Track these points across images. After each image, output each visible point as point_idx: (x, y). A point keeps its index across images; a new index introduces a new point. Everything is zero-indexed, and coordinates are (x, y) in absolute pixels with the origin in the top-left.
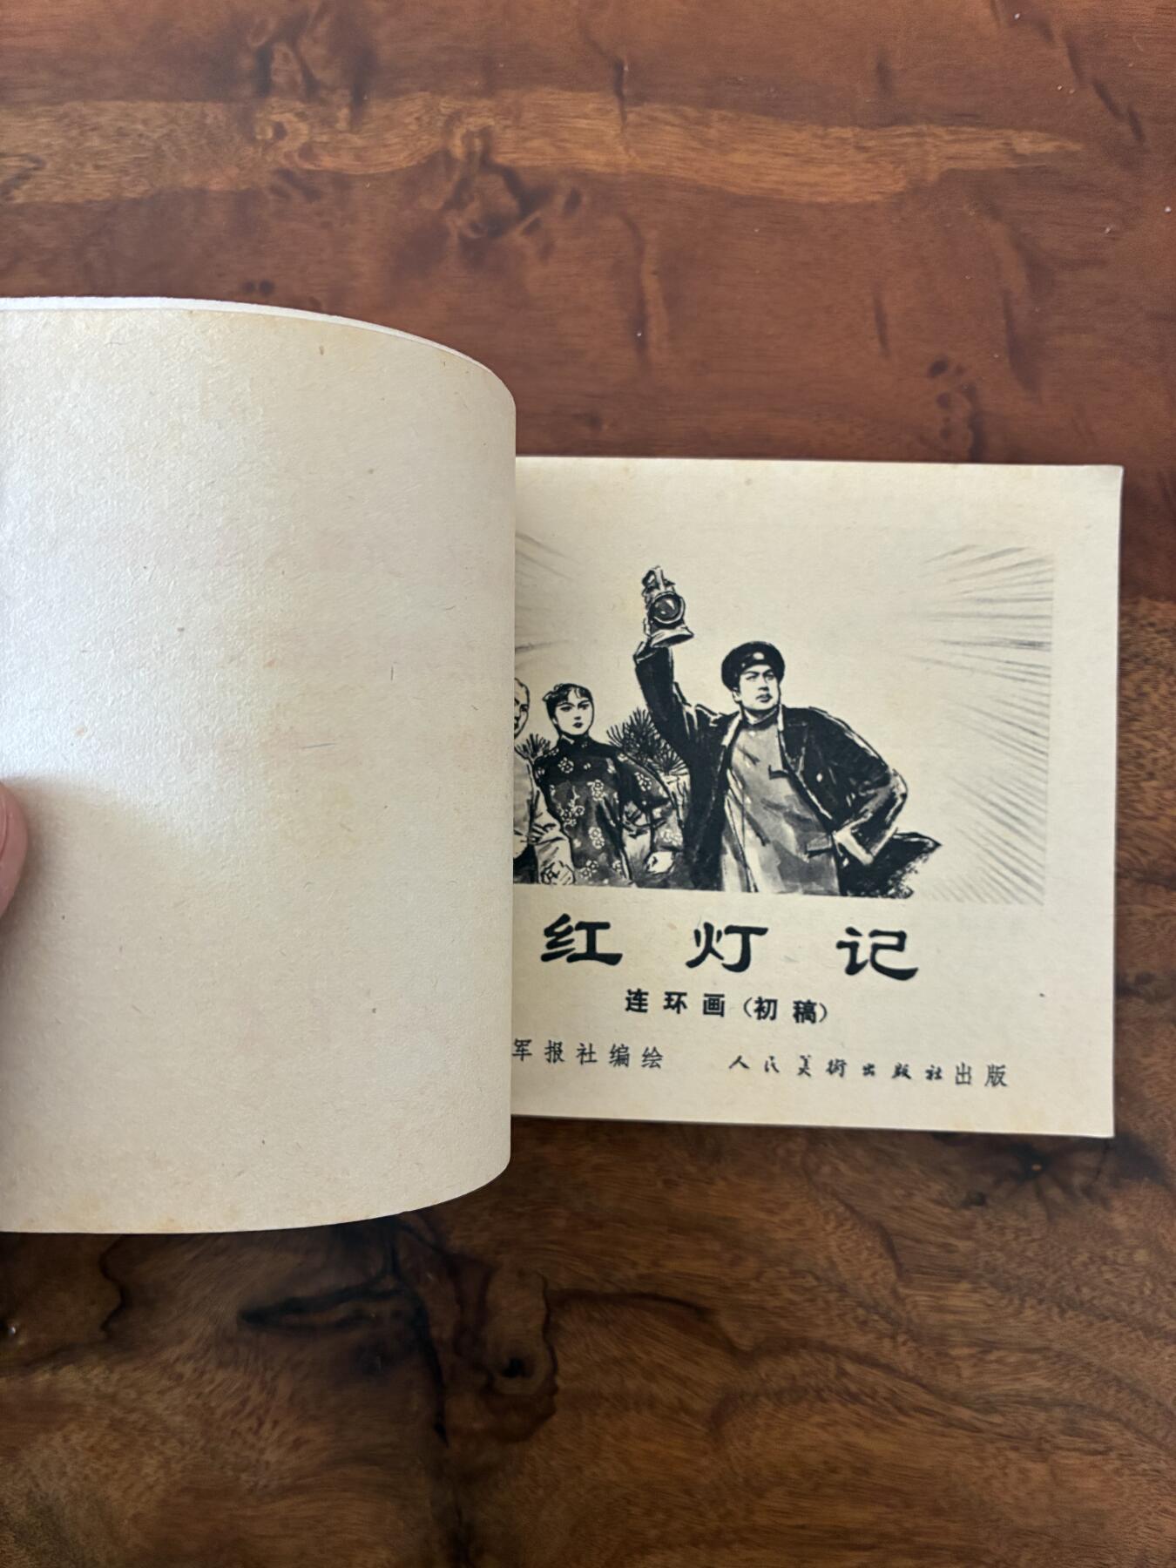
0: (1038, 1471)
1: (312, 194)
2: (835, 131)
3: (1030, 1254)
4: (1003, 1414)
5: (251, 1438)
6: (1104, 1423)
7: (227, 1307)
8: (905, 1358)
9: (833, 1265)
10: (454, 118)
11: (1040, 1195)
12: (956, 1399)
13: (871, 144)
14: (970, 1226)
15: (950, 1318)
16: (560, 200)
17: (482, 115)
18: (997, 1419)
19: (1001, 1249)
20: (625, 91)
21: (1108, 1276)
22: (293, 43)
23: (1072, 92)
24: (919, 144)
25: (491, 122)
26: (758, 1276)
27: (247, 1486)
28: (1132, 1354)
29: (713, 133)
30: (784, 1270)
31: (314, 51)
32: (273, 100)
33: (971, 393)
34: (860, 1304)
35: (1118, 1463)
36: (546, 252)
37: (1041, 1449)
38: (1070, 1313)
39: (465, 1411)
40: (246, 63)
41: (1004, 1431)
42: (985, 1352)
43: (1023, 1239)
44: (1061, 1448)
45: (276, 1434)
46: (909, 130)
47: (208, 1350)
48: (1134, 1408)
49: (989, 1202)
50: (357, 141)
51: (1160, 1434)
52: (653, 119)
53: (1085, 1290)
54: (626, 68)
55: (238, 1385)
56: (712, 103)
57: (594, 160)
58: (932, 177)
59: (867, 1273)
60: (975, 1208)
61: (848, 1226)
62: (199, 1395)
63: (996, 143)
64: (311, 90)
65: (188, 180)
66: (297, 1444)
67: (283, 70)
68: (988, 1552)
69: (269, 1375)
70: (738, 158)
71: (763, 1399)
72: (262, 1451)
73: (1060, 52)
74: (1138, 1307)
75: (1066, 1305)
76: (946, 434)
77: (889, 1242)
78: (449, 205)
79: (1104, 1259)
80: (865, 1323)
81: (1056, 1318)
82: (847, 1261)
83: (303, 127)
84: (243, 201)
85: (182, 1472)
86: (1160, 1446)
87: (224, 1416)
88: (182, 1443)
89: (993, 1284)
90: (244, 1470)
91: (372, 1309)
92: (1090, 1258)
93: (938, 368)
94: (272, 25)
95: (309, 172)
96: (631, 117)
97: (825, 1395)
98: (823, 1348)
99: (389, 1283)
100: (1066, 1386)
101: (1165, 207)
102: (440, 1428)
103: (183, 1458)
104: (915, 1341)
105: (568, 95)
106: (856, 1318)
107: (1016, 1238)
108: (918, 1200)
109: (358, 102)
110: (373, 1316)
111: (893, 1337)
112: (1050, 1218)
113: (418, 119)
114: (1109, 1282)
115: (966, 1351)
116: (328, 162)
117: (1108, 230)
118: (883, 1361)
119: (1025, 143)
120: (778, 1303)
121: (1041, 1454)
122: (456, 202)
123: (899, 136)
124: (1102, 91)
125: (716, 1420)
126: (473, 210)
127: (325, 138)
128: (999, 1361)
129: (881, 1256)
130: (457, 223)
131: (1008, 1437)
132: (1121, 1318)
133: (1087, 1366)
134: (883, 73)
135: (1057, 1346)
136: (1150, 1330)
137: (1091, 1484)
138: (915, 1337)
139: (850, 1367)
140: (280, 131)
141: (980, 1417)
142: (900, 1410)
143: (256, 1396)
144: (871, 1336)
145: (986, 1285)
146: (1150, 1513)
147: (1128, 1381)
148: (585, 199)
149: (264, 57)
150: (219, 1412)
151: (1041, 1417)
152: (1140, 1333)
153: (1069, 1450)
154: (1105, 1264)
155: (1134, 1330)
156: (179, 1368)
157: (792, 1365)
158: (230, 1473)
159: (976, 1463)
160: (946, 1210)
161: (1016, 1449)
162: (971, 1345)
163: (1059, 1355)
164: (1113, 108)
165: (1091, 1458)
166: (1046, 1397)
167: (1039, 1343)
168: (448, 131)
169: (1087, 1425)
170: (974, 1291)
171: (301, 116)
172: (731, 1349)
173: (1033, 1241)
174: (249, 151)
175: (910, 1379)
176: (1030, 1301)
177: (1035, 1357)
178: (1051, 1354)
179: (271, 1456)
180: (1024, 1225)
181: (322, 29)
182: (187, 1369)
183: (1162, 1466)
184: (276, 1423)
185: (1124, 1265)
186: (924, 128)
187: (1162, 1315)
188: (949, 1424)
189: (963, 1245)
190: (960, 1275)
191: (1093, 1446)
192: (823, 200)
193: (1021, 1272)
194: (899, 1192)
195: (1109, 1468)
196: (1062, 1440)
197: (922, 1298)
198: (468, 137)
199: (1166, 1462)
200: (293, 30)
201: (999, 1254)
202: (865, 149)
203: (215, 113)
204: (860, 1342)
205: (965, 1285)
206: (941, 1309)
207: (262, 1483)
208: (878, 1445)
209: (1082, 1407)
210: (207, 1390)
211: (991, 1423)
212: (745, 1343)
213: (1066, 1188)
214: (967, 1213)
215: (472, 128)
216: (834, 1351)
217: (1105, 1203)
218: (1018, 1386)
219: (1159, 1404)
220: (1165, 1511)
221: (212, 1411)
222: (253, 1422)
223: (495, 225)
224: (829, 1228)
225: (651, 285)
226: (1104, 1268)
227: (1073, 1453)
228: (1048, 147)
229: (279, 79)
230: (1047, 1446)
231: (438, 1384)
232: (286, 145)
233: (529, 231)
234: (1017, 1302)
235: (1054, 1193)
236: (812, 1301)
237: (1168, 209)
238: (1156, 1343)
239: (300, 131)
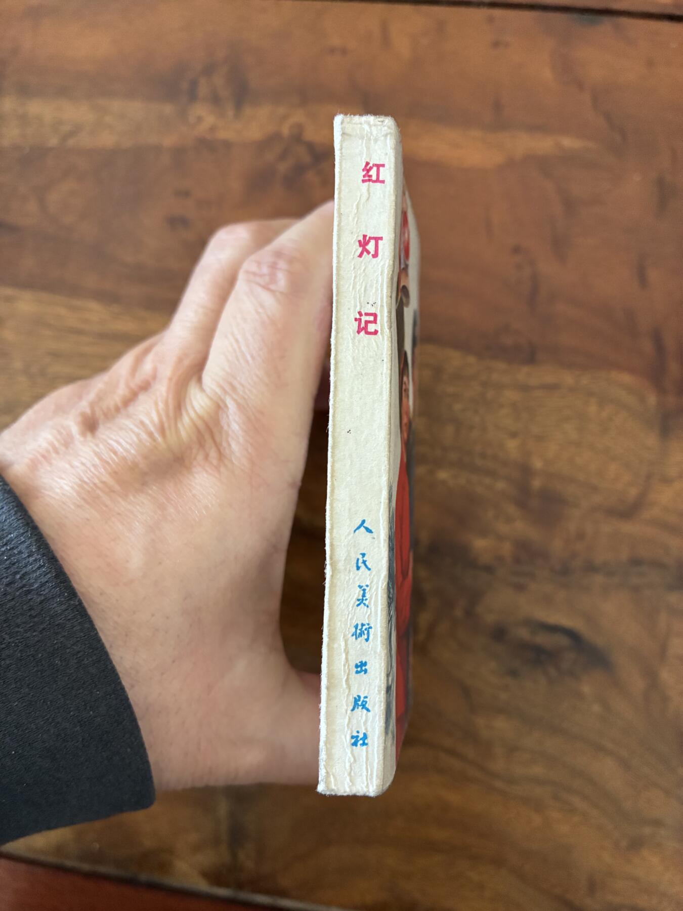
0: (537, 818)
1: (213, 150)
2: (472, 133)
8: (469, 752)
9: (436, 701)
10: (285, 117)
13: (490, 140)
14: (508, 686)
15: (494, 733)
17: (298, 117)
22: (209, 77)
23: (592, 118)
24: (513, 142)
25: (302, 120)
31: (219, 80)
32: (197, 104)
33: (532, 264)
34: (449, 722)
35: (580, 818)
36: (325, 183)
37: (539, 805)
40: (185, 85)
41: (521, 794)
42: (513, 752)
44: (549, 807)
46: (508, 134)
48: (589, 788)
49: (519, 674)
50: (238, 126)
53: (565, 723)
56: (411, 115)
58: (519, 157)
60: (512, 677)
63: (551, 142)
64: (215, 100)
65: (154, 140)
67: (203, 89)
70: (423, 144)
73: (587, 97)
74: (592, 734)
76: (518, 283)
78: (279, 158)
80: (450, 732)
81: (548, 737)
84: (179, 152)
86: (602, 810)
89: (519, 717)
93: (516, 250)
94: (199, 67)
95: (213, 139)
97: (429, 768)
98: (429, 744)
100: (552, 773)
108: (483, 670)
109: (239, 107)
112: (549, 684)
113: (266, 118)
115: (502, 751)
116: (221, 135)
118: (458, 752)
119: (567, 142)
121: (538, 810)
122: (283, 156)
124: (607, 117)
126: (291, 161)
127: (221, 123)
129: (462, 698)
131: (522, 797)
132: (582, 739)
133: (564, 764)
134: (497, 106)
136: (598, 747)
137: (565, 828)
138: (475, 741)
139: (442, 755)
140: (200, 119)
141: (507, 786)
142: (467, 780)
144: (452, 740)
145: (514, 716)
147: (587, 774)
149: (194, 84)
151: (539, 789)
152: (592, 748)
153: (554, 808)
155: (588, 746)
160: (497, 677)
161: (526, 805)
162: (505, 747)
163: (550, 756)
164: (613, 126)
166: (542, 779)
167: (539, 749)
168: (281, 123)
169: (563, 795)
170: (509, 719)
171: (210, 112)
173: (540, 695)
174: (184, 128)
175: (472, 763)
176: (535, 727)
177: (537, 755)
178: (545, 755)
180: (536, 687)
181: (223, 71)
186: (515, 133)
188: (490, 788)
190: (501, 710)
191: (565, 807)
192: (465, 166)
193: (533, 711)
194: (473, 664)
195: (575, 820)
196: (551, 802)
197: (481, 722)
198: (291, 126)
200: (209, 70)
202: (486, 143)
203: (168, 109)
204: (447, 742)
205: (503, 716)
206: (490, 728)
208: (452, 797)
209: (560, 785)
213: (558, 669)
214: (507, 680)
215: (293, 122)
216: (434, 746)
217: (579, 679)
218: (527, 771)
223: (300, 169)
224: (435, 681)
228: (579, 145)
229: (201, 93)
230: (542, 805)
232: (203, 126)
233: (318, 173)
234: (528, 727)
235: (553, 672)
238: (601, 755)
239: (209, 119)
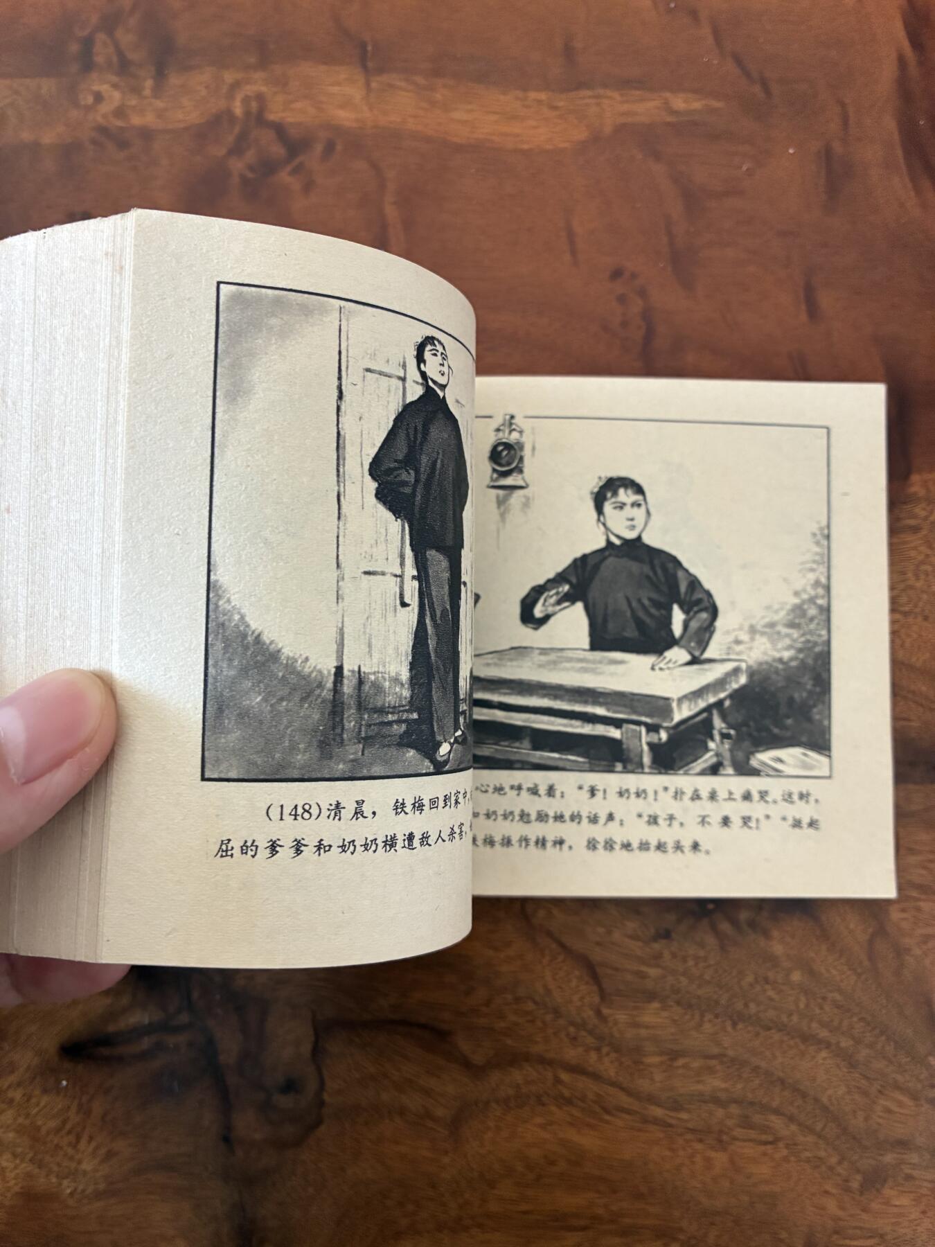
0: (720, 1158)
1: (123, 144)
2: (533, 95)
3: (707, 977)
4: (689, 1111)
5: (70, 1151)
6: (773, 1117)
7: (50, 1042)
8: (608, 1067)
9: (548, 991)
10: (236, 86)
11: (714, 928)
12: (651, 1099)
13: (561, 104)
14: (658, 956)
15: (643, 1032)
16: (319, 148)
17: (258, 84)
18: (684, 1116)
19: (684, 974)
20: (370, 64)
21: (771, 993)
22: (110, 32)
23: (715, 62)
24: (598, 104)
25: (264, 89)
26: (488, 1003)
27: (68, 1191)
28: (792, 1058)
29: (438, 96)
30: (509, 997)
31: (126, 38)
32: (94, 75)
33: (642, 293)
34: (572, 1023)
35: (785, 1152)
36: (308, 187)
37: (721, 1140)
38: (740, 1026)
39: (247, 1123)
40: (74, 48)
41: (690, 1125)
42: (673, 1059)
43: (702, 965)
44: (737, 1139)
45: (91, 1149)
46: (589, 93)
47: (34, 1078)
48: (796, 1104)
49: (674, 935)
50: (159, 104)
51: (819, 1127)
52: (391, 86)
53: (752, 1006)
54: (369, 48)
55: (60, 1106)
56: (437, 73)
57: (345, 117)
58: (608, 129)
59: (576, 998)
60: (664, 941)
61: (561, 958)
62: (28, 1115)
63: (657, 103)
64: (124, 66)
65: (26, 136)
66: (110, 1155)
67: (103, 51)
68: (681, 1230)
69: (84, 1099)
70: (457, 115)
71: (494, 1105)
72: (80, 1162)
73: (706, 31)
74: (795, 1018)
75: (737, 1019)
76: (624, 324)
77: (592, 971)
78: (231, 152)
79: (766, 981)
80: (575, 1038)
81: (729, 1028)
82: (560, 987)
83: (117, 95)
84: (69, 151)
85: (15, 1179)
86: (820, 1136)
87: (48, 1133)
88: (15, 1156)
89: (678, 1003)
90: (67, 1177)
91: (171, 1040)
92: (756, 979)
93: (617, 274)
94: (94, 19)
95: (121, 128)
96: (374, 85)
97: (545, 1099)
98: (543, 1061)
99: (184, 1018)
100: (739, 1086)
101: (788, 149)
102: (227, 1139)
103: (16, 1168)
104: (616, 1051)
105: (323, 68)
106: (568, 1035)
107: (696, 964)
108: (617, 936)
109: (160, 74)
110: (171, 1046)
111: (598, 1049)
112: (723, 948)
113: (207, 87)
114: (771, 999)
115: (656, 1060)
116: (136, 120)
117: (744, 168)
118: (590, 1069)
119: (679, 102)
120: (503, 1024)
121: (721, 1145)
122: (237, 150)
123: (584, 98)
124: (738, 61)
125: (455, 1124)
126: (250, 156)
127: (134, 102)
128: (685, 1066)
129: (587, 983)
130: (237, 166)
131: (693, 1131)
132: (782, 1028)
133: (756, 1069)
134: (569, 52)
135: (731, 1053)
136: (806, 1038)
137: (764, 1170)
138: (617, 1049)
139: (565, 1076)
140: (99, 98)
141: (672, 1114)
142: (607, 1112)
143: (74, 1117)
144: (580, 1050)
145: (672, 1004)
146: (813, 1194)
147: (790, 1081)
148: (339, 147)
149: (88, 43)
150: (44, 1131)
151: (720, 1113)
152: (797, 1040)
153: (745, 1141)
154: (767, 983)
155: (793, 1038)
156: (10, 1094)
157: (517, 1076)
158: (54, 1180)
159: (668, 1153)
160: (640, 944)
161: (701, 1141)
162: (661, 1053)
163: (733, 1060)
164: (747, 74)
165: (763, 1148)
166: (723, 1096)
167: (716, 1051)
168: (230, 96)
169: (757, 1119)
170: (664, 1008)
171: (115, 86)
172: (467, 1065)
173: (709, 966)
174: (74, 114)
175: (613, 1084)
176: (708, 1016)
177: (713, 1062)
178: (725, 1059)
179: (87, 1166)
180: (702, 953)
181: (133, 21)
182: (17, 1095)
183: (822, 1154)
184: (91, 1138)
185: (784, 984)
186: (601, 91)
187: (814, 1025)
188: (645, 1120)
189: (653, 972)
190: (651, 996)
191: (764, 1137)
192: (526, 147)
193: (699, 992)
194: (601, 930)
195: (777, 1156)
196: (738, 1132)
197: (622, 1017)
198: (246, 100)
199: (826, 1150)
200: (110, 23)
201: (682, 979)
202: (556, 108)
203: (48, 86)
204: (572, 1054)
205: (656, 1005)
206: (636, 1025)
207: (81, 1187)
208: (588, 1141)
209: (752, 1104)
210: (34, 1111)
211: (679, 1119)
212: (478, 1059)
213: (735, 923)
214: (656, 946)
215: (249, 93)
216: (550, 1063)
217: (766, 934)
218: (700, 1087)
219: (816, 1100)
220: (826, 1192)
221: (38, 1129)
222: (72, 1138)
223: (268, 167)
224: (546, 961)
225: (391, 212)
226: (767, 987)
227: (746, 1144)
228: (697, 105)
229: (99, 59)
230: (725, 1138)
231: (226, 1101)
232: (105, 108)
233: (296, 171)
234: (697, 1017)
235: (725, 926)
236: (532, 1021)
237: (791, 151)
238: (812, 1049)
239: (115, 98)
